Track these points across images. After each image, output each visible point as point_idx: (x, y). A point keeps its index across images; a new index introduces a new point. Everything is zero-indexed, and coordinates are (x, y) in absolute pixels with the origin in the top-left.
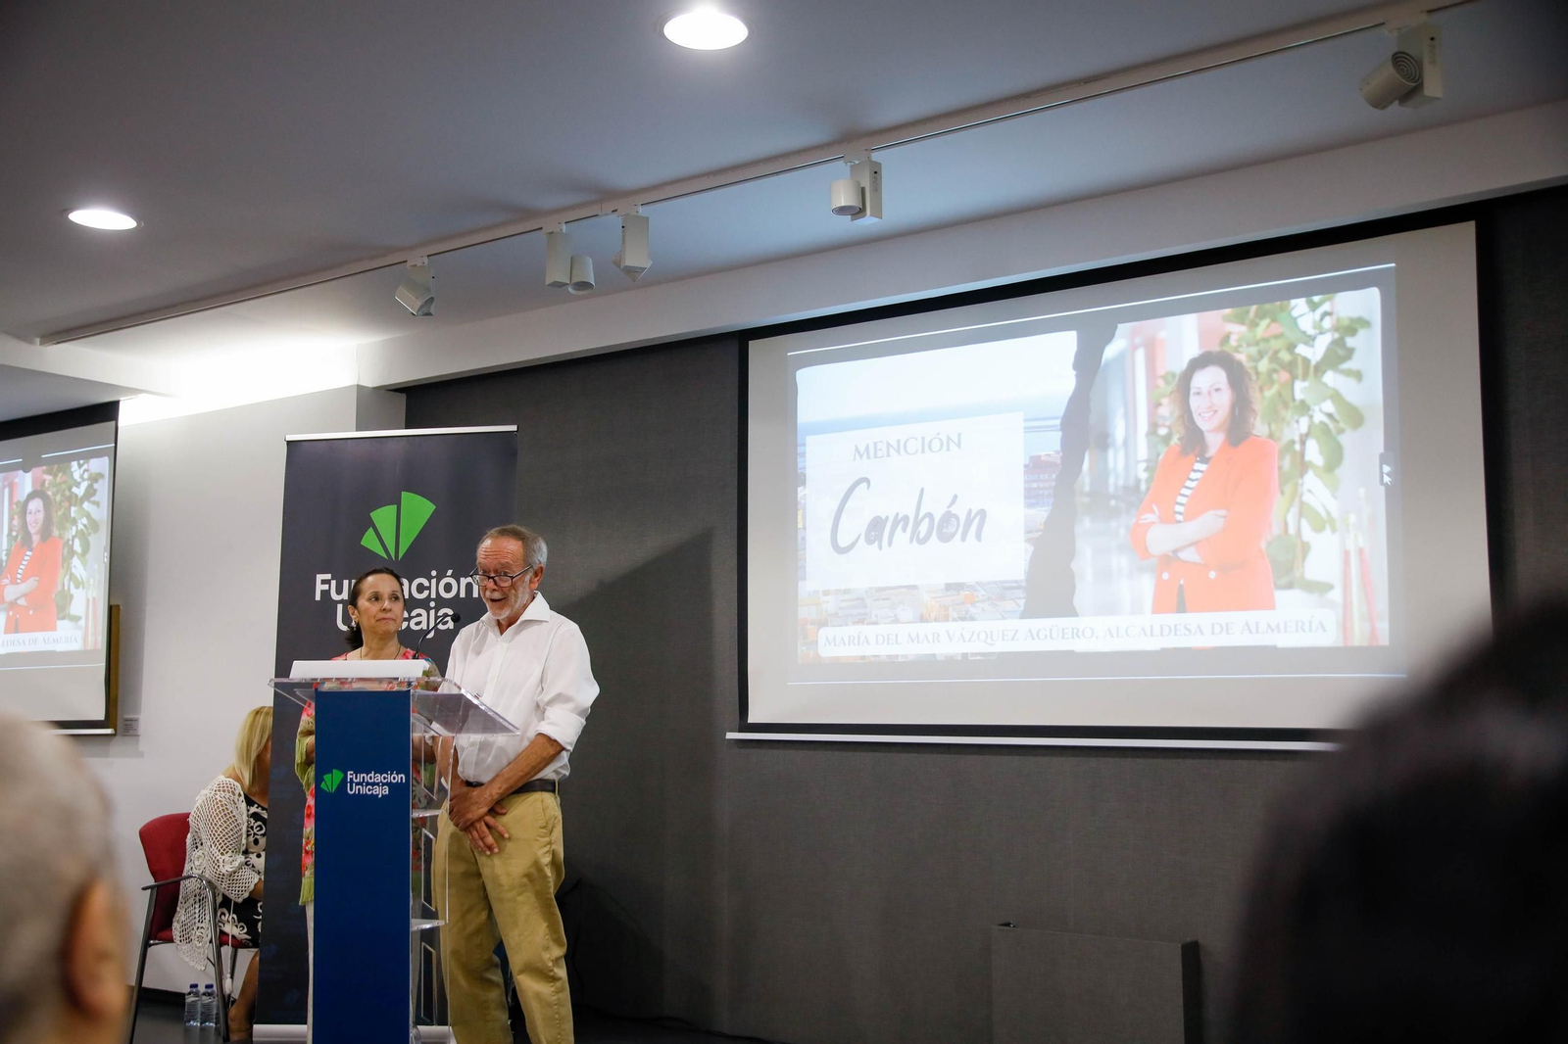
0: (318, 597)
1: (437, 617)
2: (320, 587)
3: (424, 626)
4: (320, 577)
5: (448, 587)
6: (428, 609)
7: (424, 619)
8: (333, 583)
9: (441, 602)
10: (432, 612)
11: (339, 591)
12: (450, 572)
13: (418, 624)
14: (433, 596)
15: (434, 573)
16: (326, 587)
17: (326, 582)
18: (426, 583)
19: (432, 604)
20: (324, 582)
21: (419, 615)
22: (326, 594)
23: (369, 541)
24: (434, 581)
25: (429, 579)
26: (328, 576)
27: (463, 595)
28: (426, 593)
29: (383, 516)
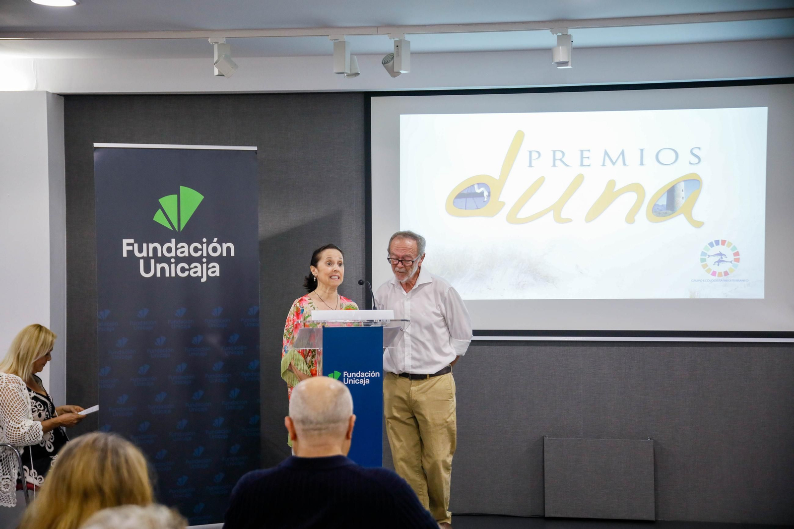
0: (125, 255)
1: (208, 269)
2: (125, 248)
3: (199, 274)
4: (125, 241)
5: (215, 250)
6: (202, 263)
7: (199, 269)
8: (136, 245)
9: (210, 259)
10: (205, 265)
11: (140, 251)
12: (215, 240)
13: (195, 272)
14: (205, 255)
15: (205, 240)
16: (130, 248)
17: (132, 245)
18: (199, 246)
19: (204, 260)
20: (128, 245)
21: (196, 267)
22: (131, 253)
23: (159, 217)
24: (205, 245)
25: (202, 243)
26: (132, 241)
27: (224, 254)
28: (200, 253)
29: (168, 202)
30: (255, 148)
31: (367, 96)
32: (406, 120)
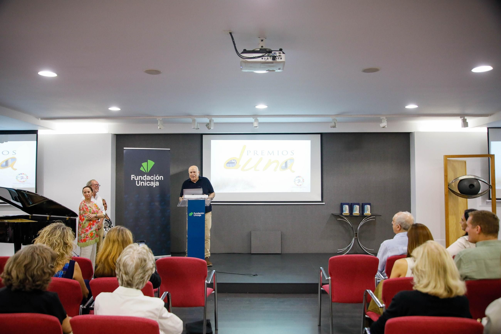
0: (132, 179)
1: (155, 183)
2: (132, 178)
4: (132, 176)
5: (157, 178)
6: (154, 182)
7: (153, 184)
8: (135, 177)
9: (156, 181)
10: (155, 182)
11: (136, 178)
12: (158, 175)
13: (152, 185)
14: (155, 179)
15: (155, 175)
16: (134, 177)
17: (134, 176)
18: (153, 177)
19: (154, 181)
20: (133, 176)
21: (152, 183)
22: (133, 179)
23: (142, 169)
24: (155, 177)
25: (154, 176)
26: (134, 175)
27: (160, 179)
28: (153, 179)
29: (144, 164)
30: (170, 149)
31: (202, 135)
32: (212, 141)
